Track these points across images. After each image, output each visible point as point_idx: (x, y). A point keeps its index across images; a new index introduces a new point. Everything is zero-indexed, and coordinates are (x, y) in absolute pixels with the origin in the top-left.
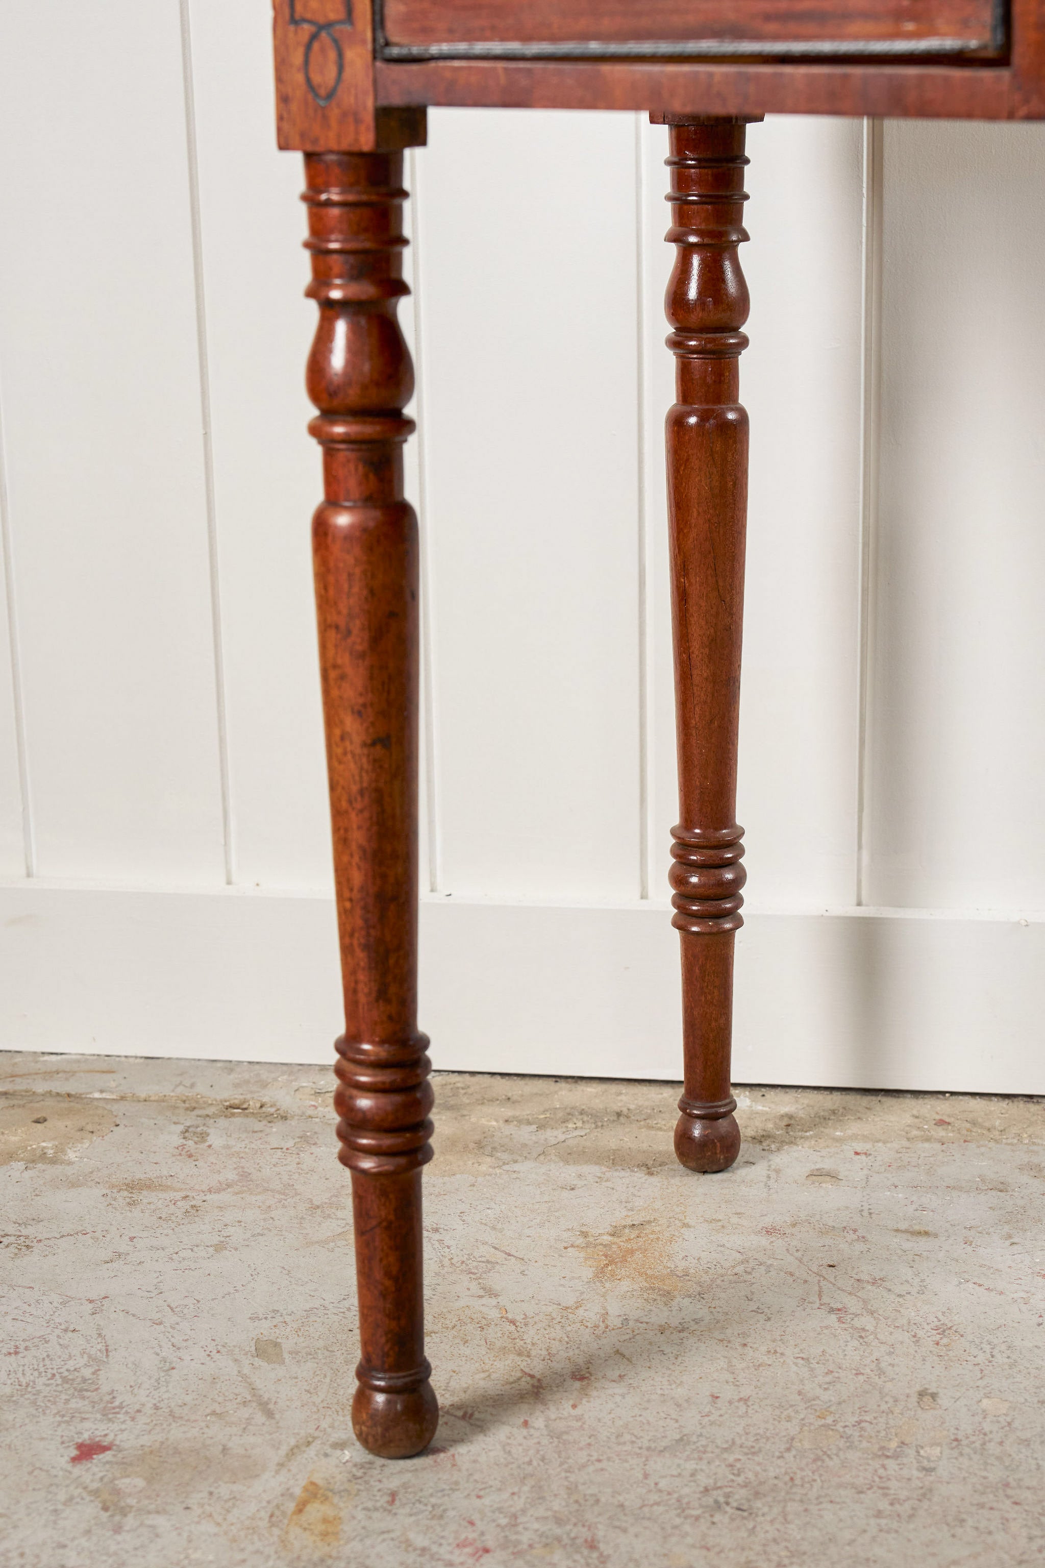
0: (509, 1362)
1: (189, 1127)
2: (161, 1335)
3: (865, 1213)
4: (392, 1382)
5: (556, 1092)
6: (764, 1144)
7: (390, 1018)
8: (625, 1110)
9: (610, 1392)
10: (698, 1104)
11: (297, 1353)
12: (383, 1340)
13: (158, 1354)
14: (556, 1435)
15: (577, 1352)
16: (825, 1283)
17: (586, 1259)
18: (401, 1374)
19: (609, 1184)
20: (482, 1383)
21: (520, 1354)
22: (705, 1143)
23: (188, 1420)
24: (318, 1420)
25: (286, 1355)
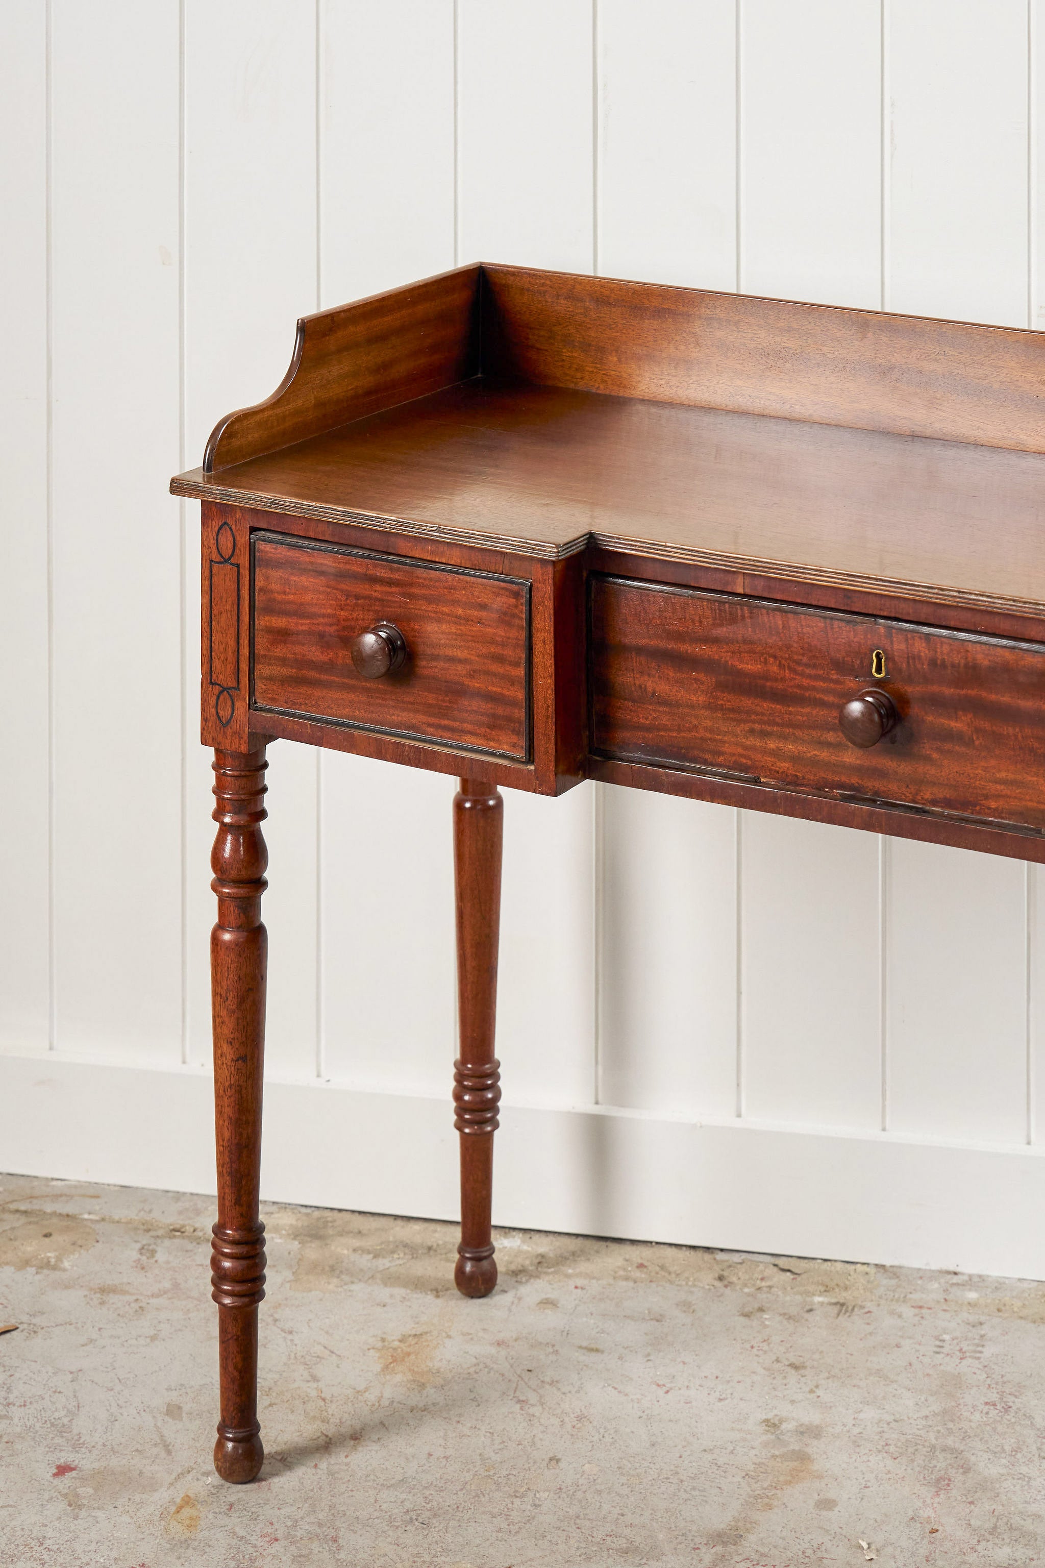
0: (315, 1426)
1: (144, 1245)
2: (111, 1398)
3: (565, 1334)
4: (236, 1435)
5: (392, 1228)
6: (519, 1277)
7: (242, 1215)
8: (435, 1245)
9: (370, 1448)
10: (469, 1250)
11: (191, 1414)
12: (232, 1409)
13: (108, 1411)
14: (331, 1474)
15: (357, 1421)
16: (522, 1382)
17: (379, 1358)
18: (242, 1430)
19: (408, 1303)
20: (296, 1439)
21: (323, 1421)
22: (472, 1277)
23: (122, 1454)
24: (196, 1457)
25: (184, 1415)
